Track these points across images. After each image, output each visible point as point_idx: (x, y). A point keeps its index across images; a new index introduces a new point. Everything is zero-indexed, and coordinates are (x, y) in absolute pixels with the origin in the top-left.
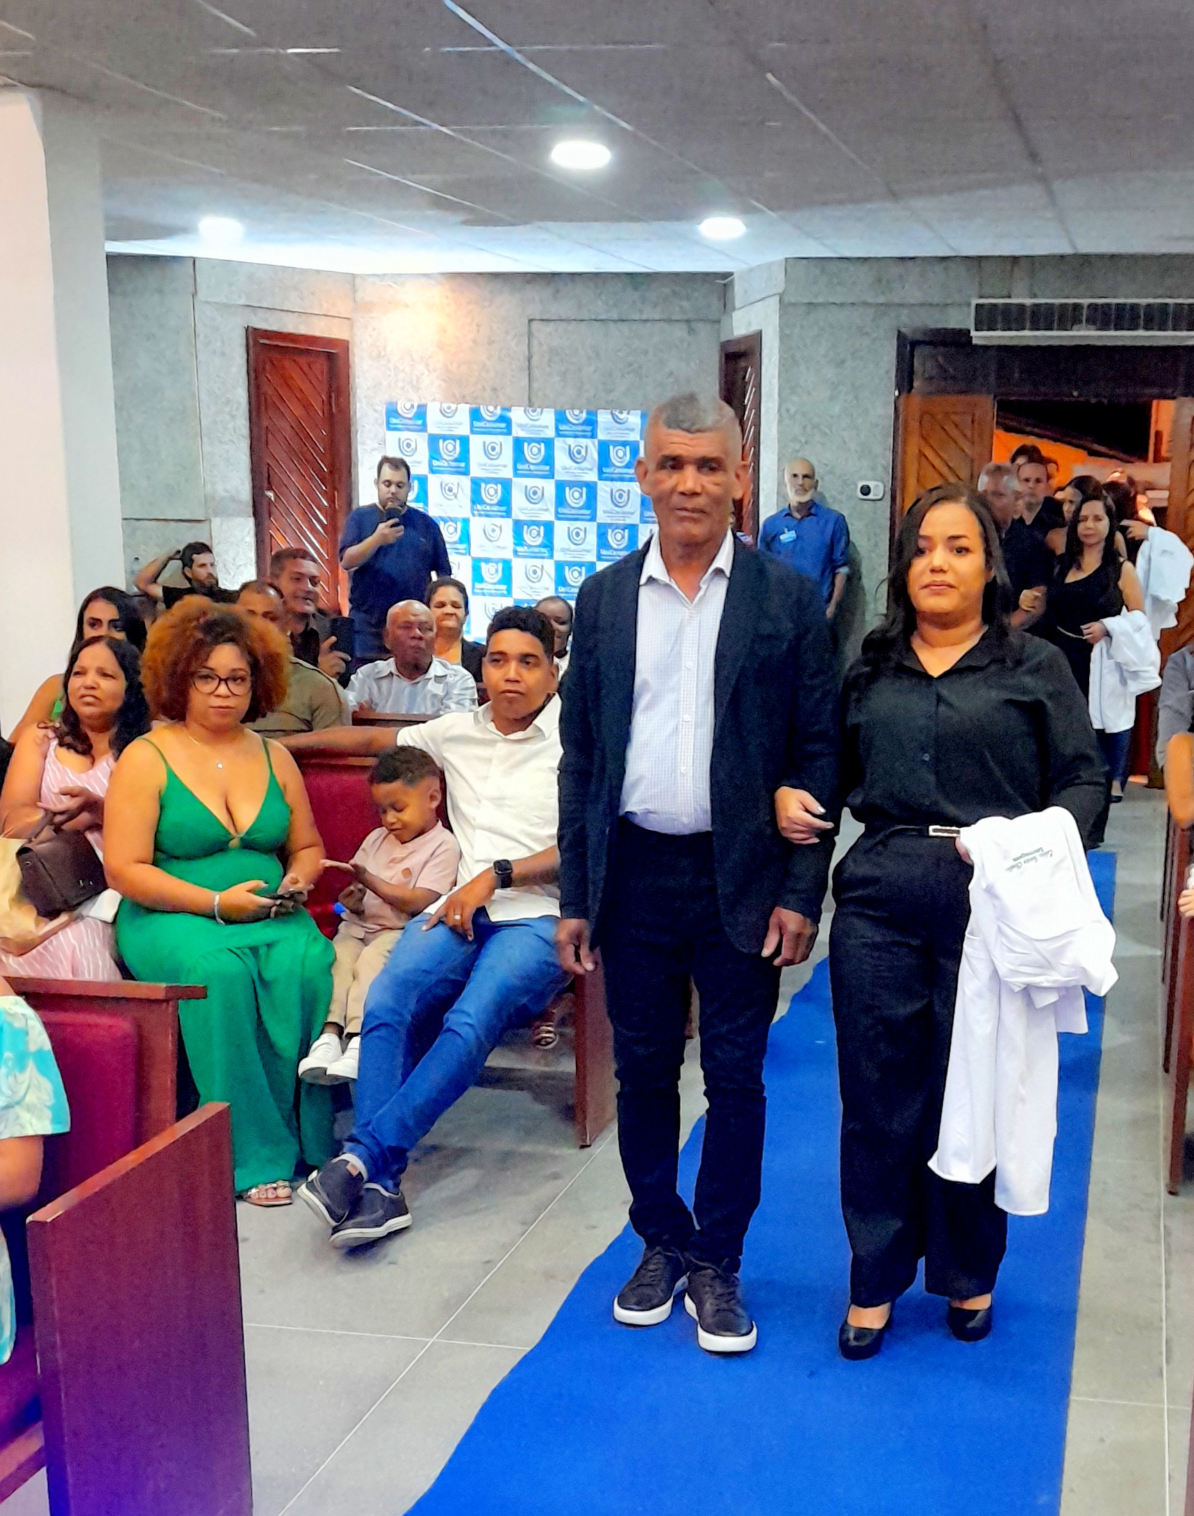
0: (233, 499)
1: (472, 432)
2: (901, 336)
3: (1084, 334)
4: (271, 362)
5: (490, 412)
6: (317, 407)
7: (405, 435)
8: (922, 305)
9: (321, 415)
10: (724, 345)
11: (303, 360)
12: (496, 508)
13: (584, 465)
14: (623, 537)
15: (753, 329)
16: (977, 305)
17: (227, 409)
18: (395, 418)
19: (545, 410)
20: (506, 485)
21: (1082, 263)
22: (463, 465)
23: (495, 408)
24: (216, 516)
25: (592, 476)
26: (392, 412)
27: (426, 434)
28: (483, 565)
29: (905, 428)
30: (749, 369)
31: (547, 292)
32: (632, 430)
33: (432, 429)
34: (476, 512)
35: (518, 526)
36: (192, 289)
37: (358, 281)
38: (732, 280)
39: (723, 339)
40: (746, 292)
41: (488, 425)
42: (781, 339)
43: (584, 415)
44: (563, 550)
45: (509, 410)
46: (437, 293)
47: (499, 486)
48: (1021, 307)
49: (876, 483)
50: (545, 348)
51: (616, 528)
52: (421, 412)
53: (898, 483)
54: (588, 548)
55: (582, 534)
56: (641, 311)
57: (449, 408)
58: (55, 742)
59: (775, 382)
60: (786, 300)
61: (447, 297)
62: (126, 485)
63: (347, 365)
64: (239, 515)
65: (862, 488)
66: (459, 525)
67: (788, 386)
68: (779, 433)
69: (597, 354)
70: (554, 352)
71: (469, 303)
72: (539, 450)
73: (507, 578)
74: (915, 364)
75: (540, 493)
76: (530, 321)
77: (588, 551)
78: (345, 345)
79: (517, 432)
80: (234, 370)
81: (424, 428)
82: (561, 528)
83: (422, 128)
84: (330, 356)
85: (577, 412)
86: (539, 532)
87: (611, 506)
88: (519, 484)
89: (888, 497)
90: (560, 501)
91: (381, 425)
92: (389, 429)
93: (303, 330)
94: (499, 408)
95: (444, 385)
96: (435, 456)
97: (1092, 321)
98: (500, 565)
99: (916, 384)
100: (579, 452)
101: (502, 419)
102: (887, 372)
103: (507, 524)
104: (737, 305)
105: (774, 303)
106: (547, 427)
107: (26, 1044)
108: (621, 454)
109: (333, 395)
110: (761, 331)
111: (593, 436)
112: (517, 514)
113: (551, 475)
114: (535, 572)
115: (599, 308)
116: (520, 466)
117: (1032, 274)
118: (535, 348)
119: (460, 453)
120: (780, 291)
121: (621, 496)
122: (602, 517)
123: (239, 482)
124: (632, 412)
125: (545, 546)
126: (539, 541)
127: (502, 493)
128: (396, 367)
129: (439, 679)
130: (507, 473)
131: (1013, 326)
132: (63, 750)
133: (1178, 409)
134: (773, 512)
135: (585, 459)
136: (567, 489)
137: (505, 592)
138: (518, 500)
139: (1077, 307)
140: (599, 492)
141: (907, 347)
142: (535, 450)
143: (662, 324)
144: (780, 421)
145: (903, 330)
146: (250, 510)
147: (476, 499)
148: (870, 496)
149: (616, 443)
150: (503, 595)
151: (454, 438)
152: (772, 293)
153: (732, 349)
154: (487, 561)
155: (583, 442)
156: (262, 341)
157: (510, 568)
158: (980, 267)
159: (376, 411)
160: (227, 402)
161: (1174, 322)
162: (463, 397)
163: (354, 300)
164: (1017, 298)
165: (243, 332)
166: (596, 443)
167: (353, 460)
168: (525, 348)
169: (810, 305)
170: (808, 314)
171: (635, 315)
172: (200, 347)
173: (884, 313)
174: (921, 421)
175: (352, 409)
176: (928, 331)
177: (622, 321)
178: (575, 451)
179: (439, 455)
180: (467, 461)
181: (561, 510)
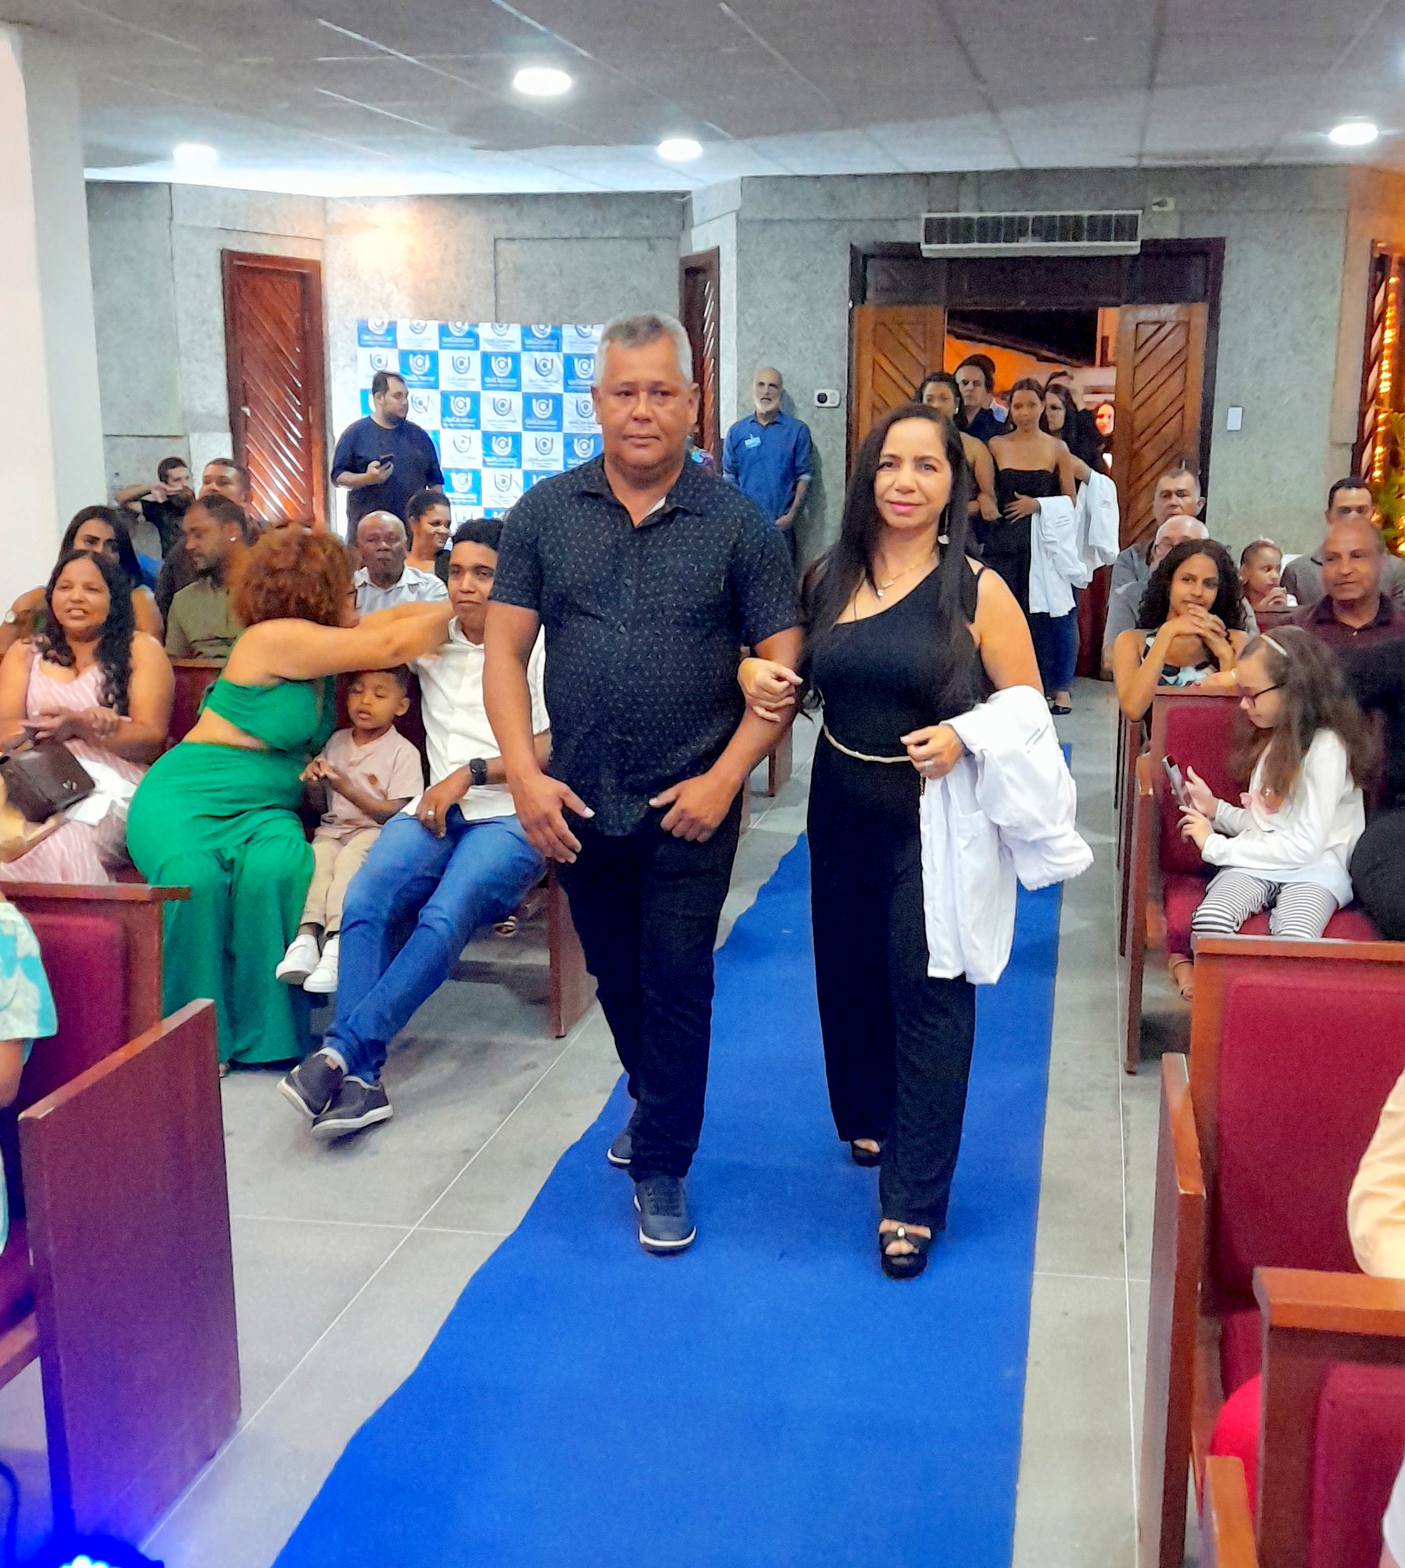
0: (210, 415)
1: (441, 347)
2: (854, 250)
3: (1029, 246)
4: (246, 283)
5: (458, 328)
6: (291, 326)
7: (376, 351)
8: (873, 220)
9: (294, 331)
10: (683, 261)
11: (276, 279)
12: (464, 420)
13: (549, 378)
14: (589, 446)
15: (711, 245)
16: (927, 220)
17: (204, 328)
18: (367, 334)
19: (511, 325)
20: (475, 398)
21: (1029, 177)
22: (432, 379)
23: (463, 324)
24: (194, 431)
25: (558, 388)
26: (363, 329)
27: (396, 351)
28: (453, 475)
29: (860, 340)
30: (709, 282)
31: (512, 213)
32: (596, 343)
33: (403, 345)
34: (445, 425)
35: (487, 437)
36: (168, 214)
37: (329, 203)
38: (690, 200)
39: (683, 255)
40: (703, 209)
41: (457, 340)
42: (738, 254)
43: (549, 330)
44: (531, 460)
45: (477, 326)
46: (406, 215)
47: (468, 400)
48: (968, 220)
49: (832, 391)
50: (511, 266)
51: (583, 438)
52: (392, 329)
53: (854, 392)
54: (554, 457)
55: (549, 444)
56: (603, 230)
57: (418, 325)
58: (39, 656)
59: (734, 295)
60: (742, 216)
61: (416, 218)
62: (107, 404)
63: (319, 284)
64: (215, 430)
65: (819, 396)
67: (746, 298)
68: (738, 344)
69: (561, 272)
70: (518, 269)
71: (437, 223)
72: (507, 363)
73: (477, 488)
74: (869, 274)
75: (507, 405)
76: (496, 240)
77: (555, 460)
78: (316, 266)
79: (485, 347)
80: (209, 290)
81: (394, 344)
82: (528, 439)
83: (389, 58)
84: (303, 277)
85: (542, 327)
88: (487, 397)
89: (844, 404)
90: (528, 412)
91: (353, 342)
92: (361, 345)
93: (276, 251)
94: (466, 324)
95: (413, 302)
96: (407, 371)
97: (1038, 233)
98: (470, 476)
99: (869, 295)
100: (545, 365)
101: (470, 334)
102: (842, 286)
103: (476, 435)
104: (696, 223)
105: (731, 221)
106: (512, 342)
107: (15, 950)
108: (585, 366)
109: (307, 314)
110: (718, 248)
111: (558, 349)
112: (486, 425)
113: (518, 388)
114: (504, 482)
115: (564, 227)
116: (488, 380)
117: (980, 189)
118: (501, 265)
119: (429, 369)
120: (737, 208)
122: (568, 428)
123: (216, 399)
124: (595, 326)
125: (514, 456)
126: (508, 451)
127: (472, 408)
128: (366, 287)
129: (412, 587)
130: (476, 386)
131: (962, 238)
132: (48, 664)
133: (1122, 316)
134: (733, 421)
135: (550, 371)
136: (534, 401)
137: (475, 501)
138: (486, 411)
139: (1023, 220)
140: (565, 404)
141: (860, 261)
142: (502, 364)
143: (624, 242)
144: (739, 334)
145: (855, 244)
146: (228, 426)
147: (447, 411)
148: (827, 404)
149: (580, 357)
150: (473, 504)
151: (423, 353)
152: (727, 210)
153: (693, 265)
154: (459, 471)
155: (549, 355)
156: (236, 263)
157: (480, 478)
158: (928, 183)
159: (347, 328)
160: (204, 322)
161: (1116, 233)
162: (432, 314)
163: (325, 222)
164: (964, 210)
165: (219, 255)
166: (561, 354)
167: (326, 375)
168: (492, 266)
169: (767, 222)
170: (764, 230)
171: (599, 234)
172: (176, 269)
173: (837, 228)
174: (874, 330)
175: (324, 329)
176: (880, 245)
177: (584, 238)
178: (541, 365)
179: (409, 369)
180: (436, 375)
181: (528, 421)
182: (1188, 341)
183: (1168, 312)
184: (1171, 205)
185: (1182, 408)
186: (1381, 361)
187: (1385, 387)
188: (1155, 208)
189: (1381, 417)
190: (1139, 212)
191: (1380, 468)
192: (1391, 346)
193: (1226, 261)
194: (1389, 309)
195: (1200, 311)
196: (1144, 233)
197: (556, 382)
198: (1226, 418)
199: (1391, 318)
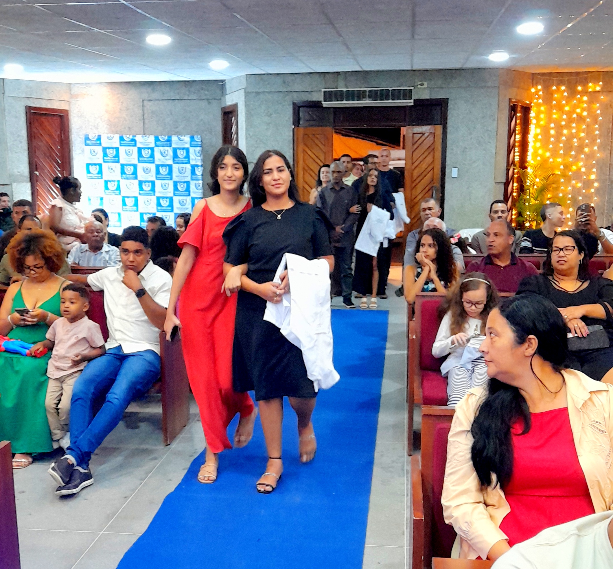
0: (21, 175)
1: (120, 146)
2: (294, 104)
3: (367, 102)
4: (37, 120)
5: (127, 137)
6: (56, 137)
7: (93, 147)
8: (302, 92)
9: (57, 140)
10: (223, 109)
11: (49, 118)
12: (131, 176)
13: (167, 158)
15: (234, 102)
16: (325, 92)
17: (18, 139)
18: (88, 140)
19: (150, 136)
20: (135, 166)
21: (365, 75)
22: (117, 159)
23: (130, 136)
24: (14, 182)
26: (87, 138)
27: (101, 147)
28: (126, 199)
29: (297, 141)
30: (233, 118)
31: (149, 89)
32: (186, 143)
33: (104, 145)
35: (141, 183)
36: (2, 91)
37: (72, 86)
38: (225, 84)
39: (222, 106)
40: (231, 87)
41: (127, 142)
42: (246, 106)
43: (166, 138)
44: (160, 192)
45: (135, 136)
46: (105, 91)
47: (132, 167)
48: (342, 92)
50: (149, 111)
51: (181, 183)
52: (99, 138)
55: (167, 185)
56: (188, 95)
57: (111, 136)
59: (244, 123)
61: (109, 92)
63: (68, 119)
64: (24, 182)
66: (116, 183)
67: (249, 124)
68: (247, 143)
69: (171, 113)
70: (153, 112)
71: (118, 94)
72: (148, 152)
73: (136, 204)
74: (301, 114)
75: (149, 169)
76: (143, 101)
78: (66, 112)
79: (139, 145)
80: (21, 123)
81: (100, 144)
82: (158, 183)
84: (61, 116)
85: (163, 137)
86: (149, 186)
87: (179, 174)
88: (140, 166)
90: (158, 172)
91: (82, 144)
92: (86, 145)
93: (49, 106)
95: (108, 127)
97: (370, 97)
98: (133, 199)
99: (301, 123)
100: (165, 153)
101: (133, 140)
102: (289, 118)
103: (136, 182)
104: (228, 93)
105: (242, 92)
106: (151, 143)
108: (182, 153)
109: (62, 132)
110: (237, 103)
111: (170, 146)
112: (140, 178)
113: (153, 163)
114: (148, 201)
115: (172, 95)
116: (141, 159)
117: (346, 79)
118: (145, 112)
119: (116, 154)
120: (244, 87)
121: (183, 170)
122: (175, 178)
123: (24, 169)
124: (186, 136)
125: (152, 191)
126: (149, 188)
127: (134, 171)
128: (88, 120)
129: (106, 252)
130: (135, 161)
131: (339, 99)
133: (407, 130)
135: (167, 155)
136: (160, 168)
137: (136, 210)
138: (140, 172)
139: (364, 92)
140: (173, 168)
141: (297, 108)
142: (147, 152)
143: (197, 101)
144: (246, 139)
145: (295, 101)
146: (29, 179)
147: (123, 172)
149: (180, 149)
150: (135, 211)
151: (113, 148)
152: (241, 88)
153: (227, 110)
154: (128, 197)
155: (166, 148)
156: (32, 111)
157: (138, 200)
158: (324, 76)
159: (80, 138)
160: (19, 136)
161: (403, 96)
162: (117, 131)
163: (70, 94)
164: (340, 88)
165: (24, 108)
166: (172, 149)
167: (71, 158)
168: (141, 111)
169: (258, 93)
170: (256, 96)
171: (186, 97)
172: (6, 114)
173: (287, 95)
174: (303, 138)
175: (70, 137)
176: (305, 102)
177: (181, 99)
178: (163, 152)
179: (107, 155)
180: (119, 157)
181: (158, 176)
182: (434, 140)
183: (426, 129)
184: (425, 86)
185: (433, 169)
186: (515, 148)
187: (517, 159)
188: (419, 86)
189: (516, 171)
190: (412, 88)
191: (516, 192)
192: (518, 142)
193: (449, 108)
194: (517, 126)
195: (439, 129)
196: (415, 97)
197: (170, 159)
198: (451, 173)
199: (518, 130)
